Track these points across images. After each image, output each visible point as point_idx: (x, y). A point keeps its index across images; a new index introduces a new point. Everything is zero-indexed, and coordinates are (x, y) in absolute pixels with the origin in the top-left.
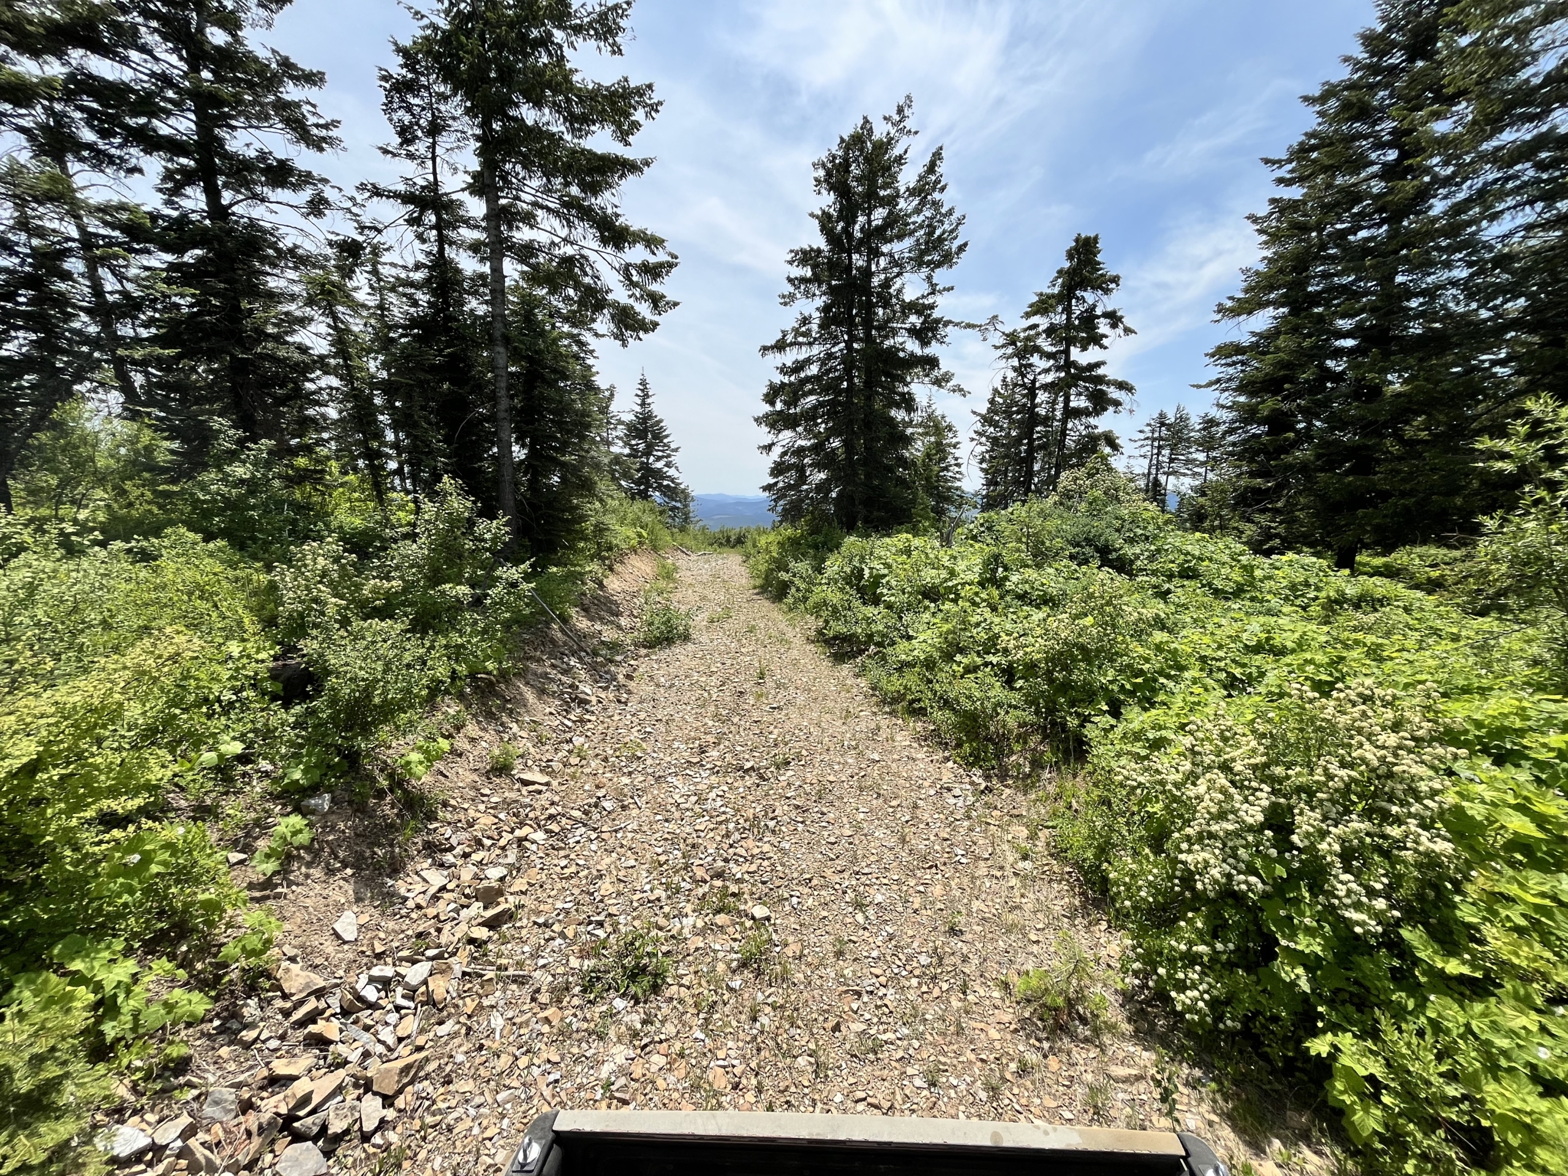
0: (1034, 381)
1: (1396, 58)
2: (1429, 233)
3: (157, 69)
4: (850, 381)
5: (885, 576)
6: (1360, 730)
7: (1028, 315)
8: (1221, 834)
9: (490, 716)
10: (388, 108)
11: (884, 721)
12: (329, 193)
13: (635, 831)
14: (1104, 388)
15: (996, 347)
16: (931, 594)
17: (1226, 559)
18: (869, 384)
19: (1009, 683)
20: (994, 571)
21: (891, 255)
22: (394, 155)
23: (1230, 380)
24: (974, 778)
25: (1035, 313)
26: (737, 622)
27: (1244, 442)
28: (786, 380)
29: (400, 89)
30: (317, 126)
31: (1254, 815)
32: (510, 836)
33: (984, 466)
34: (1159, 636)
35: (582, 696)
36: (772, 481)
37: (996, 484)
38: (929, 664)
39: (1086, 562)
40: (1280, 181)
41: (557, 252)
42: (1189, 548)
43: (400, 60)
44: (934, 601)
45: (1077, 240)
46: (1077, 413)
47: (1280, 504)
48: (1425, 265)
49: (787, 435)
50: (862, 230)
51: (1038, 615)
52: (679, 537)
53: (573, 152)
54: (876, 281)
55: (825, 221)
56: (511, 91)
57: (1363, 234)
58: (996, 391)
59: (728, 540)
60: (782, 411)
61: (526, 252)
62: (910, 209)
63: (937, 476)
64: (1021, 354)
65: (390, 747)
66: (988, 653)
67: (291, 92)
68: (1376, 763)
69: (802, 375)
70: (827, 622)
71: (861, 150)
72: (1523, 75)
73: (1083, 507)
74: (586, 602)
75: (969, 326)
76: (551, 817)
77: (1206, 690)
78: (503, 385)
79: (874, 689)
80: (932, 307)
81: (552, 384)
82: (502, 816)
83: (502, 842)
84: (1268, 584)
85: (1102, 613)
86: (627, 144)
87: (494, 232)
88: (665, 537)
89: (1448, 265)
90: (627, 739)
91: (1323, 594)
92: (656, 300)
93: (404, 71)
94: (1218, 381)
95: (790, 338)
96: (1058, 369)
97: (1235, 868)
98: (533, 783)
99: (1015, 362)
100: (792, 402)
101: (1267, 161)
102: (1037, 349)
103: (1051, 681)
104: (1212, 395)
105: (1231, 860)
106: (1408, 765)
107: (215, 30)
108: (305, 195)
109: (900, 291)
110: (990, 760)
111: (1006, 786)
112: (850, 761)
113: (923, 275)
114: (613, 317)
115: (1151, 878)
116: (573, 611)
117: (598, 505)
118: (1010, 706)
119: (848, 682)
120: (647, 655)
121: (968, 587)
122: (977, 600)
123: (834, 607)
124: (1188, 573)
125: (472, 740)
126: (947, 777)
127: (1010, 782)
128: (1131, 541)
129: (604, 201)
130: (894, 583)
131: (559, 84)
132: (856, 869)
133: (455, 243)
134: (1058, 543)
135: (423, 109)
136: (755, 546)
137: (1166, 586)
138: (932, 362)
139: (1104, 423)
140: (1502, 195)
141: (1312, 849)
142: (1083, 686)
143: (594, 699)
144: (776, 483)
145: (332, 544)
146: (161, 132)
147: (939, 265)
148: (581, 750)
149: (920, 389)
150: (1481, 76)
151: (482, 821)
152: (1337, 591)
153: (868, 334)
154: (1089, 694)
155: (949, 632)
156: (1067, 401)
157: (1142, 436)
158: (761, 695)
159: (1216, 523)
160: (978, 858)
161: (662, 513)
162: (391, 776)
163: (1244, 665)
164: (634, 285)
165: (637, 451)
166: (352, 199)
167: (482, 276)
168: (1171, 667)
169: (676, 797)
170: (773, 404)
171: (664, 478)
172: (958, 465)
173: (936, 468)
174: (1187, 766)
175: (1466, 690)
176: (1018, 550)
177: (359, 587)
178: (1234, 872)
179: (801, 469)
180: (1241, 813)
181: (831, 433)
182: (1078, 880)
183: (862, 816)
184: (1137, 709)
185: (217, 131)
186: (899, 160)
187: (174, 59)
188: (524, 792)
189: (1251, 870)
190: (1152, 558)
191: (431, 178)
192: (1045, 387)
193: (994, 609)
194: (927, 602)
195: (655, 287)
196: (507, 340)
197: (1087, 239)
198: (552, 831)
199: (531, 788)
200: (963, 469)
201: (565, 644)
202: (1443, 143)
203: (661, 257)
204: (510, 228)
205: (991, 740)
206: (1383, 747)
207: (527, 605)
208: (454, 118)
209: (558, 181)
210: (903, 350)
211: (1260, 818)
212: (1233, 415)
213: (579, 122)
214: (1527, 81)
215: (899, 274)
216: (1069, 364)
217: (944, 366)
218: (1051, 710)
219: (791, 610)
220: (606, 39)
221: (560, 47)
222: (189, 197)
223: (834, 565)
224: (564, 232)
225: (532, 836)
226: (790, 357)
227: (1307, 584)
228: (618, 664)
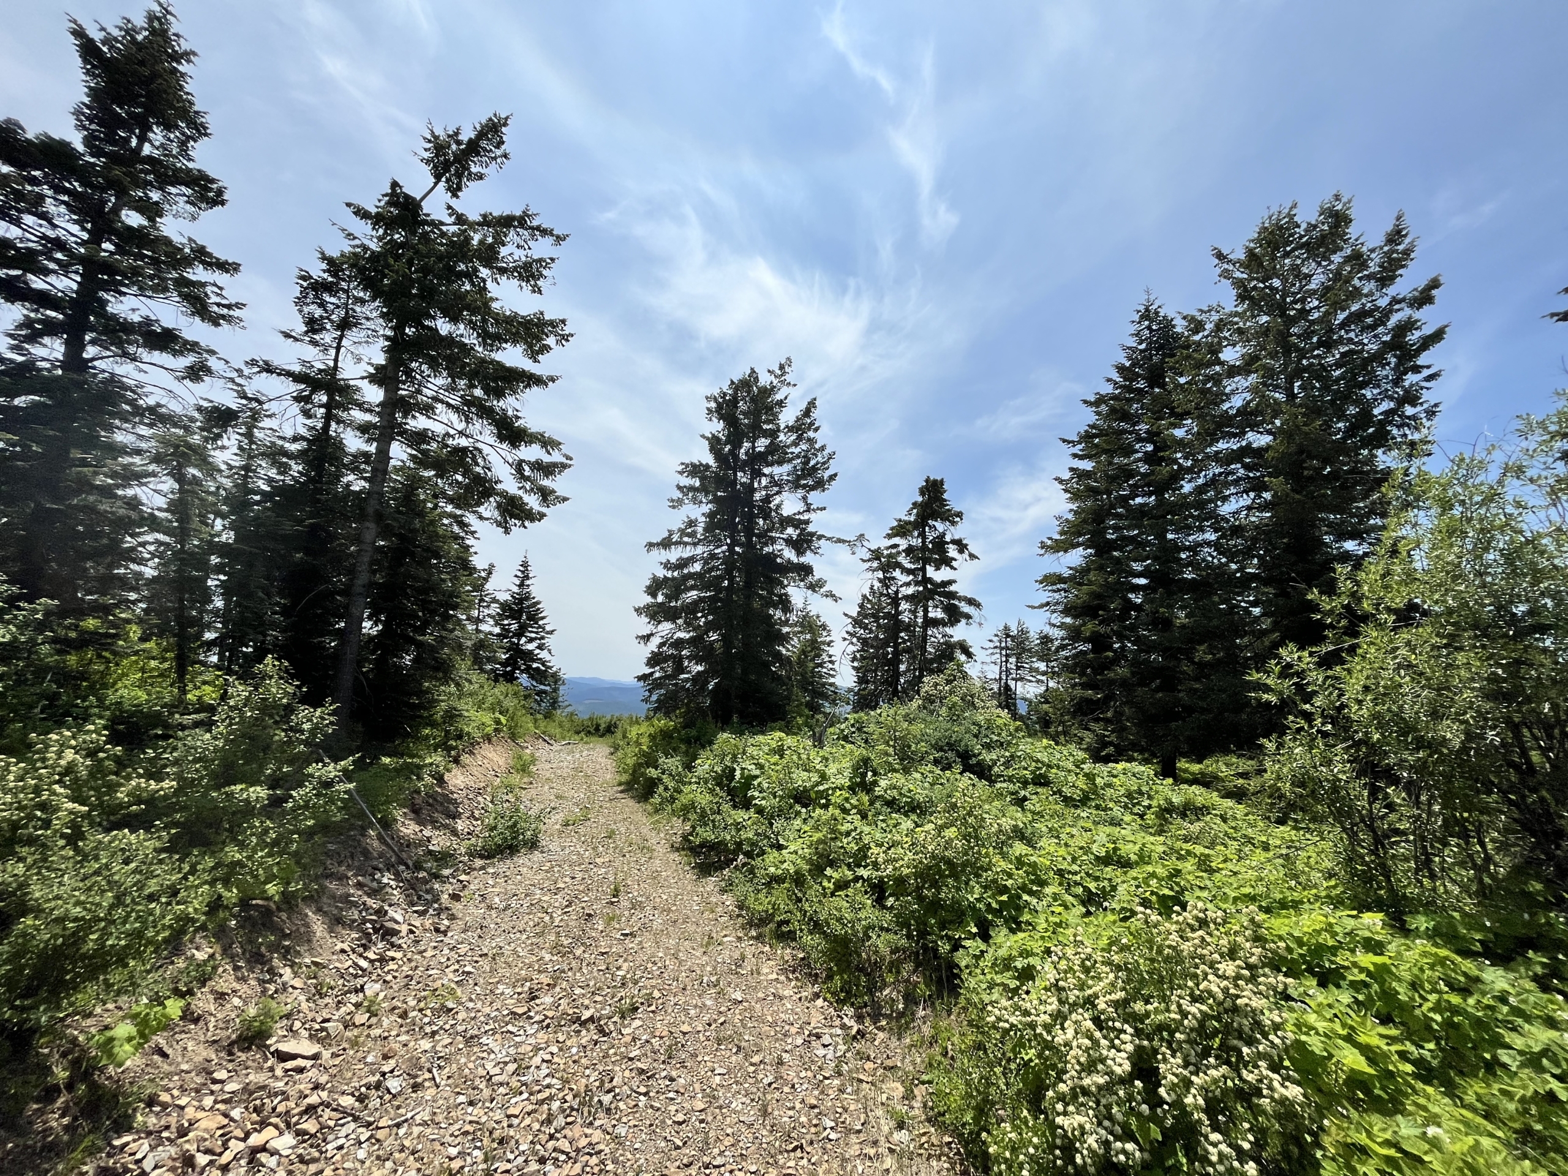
0: (897, 592)
1: (1141, 384)
2: (1183, 504)
3: (51, 233)
4: (731, 580)
5: (757, 777)
6: (1202, 957)
7: (889, 536)
8: (1093, 1089)
9: (257, 959)
10: (300, 301)
11: (749, 948)
12: (213, 363)
13: (425, 1124)
14: (956, 602)
15: (863, 561)
16: (803, 798)
17: (1071, 766)
18: (749, 584)
19: (880, 901)
20: (864, 775)
21: (772, 476)
22: (296, 339)
23: (1057, 603)
24: (846, 1020)
25: (895, 535)
26: (595, 827)
27: (1075, 656)
28: (669, 575)
29: (315, 289)
30: (218, 305)
31: (1122, 1065)
32: (241, 1146)
33: (856, 664)
34: (1019, 848)
35: (390, 925)
36: (648, 671)
37: (867, 682)
38: (798, 880)
39: (948, 767)
40: (1075, 456)
41: (450, 442)
42: (1039, 756)
43: (324, 266)
44: (805, 806)
45: (927, 481)
46: (935, 623)
47: (1109, 714)
48: (1187, 529)
49: (666, 627)
50: (747, 453)
51: (907, 824)
52: (542, 724)
53: (483, 361)
54: (757, 496)
55: (714, 443)
56: (429, 306)
57: (1139, 500)
58: (864, 597)
59: (597, 729)
60: (662, 604)
61: (419, 438)
62: (789, 442)
63: (812, 672)
64: (884, 568)
65: (90, 1015)
66: (859, 866)
67: (198, 273)
68: (1220, 996)
69: (686, 571)
70: (693, 827)
71: (749, 392)
72: (1225, 406)
73: (944, 711)
74: (418, 800)
75: (839, 541)
76: (311, 1110)
77: (1066, 908)
78: (366, 559)
79: (740, 908)
80: (807, 522)
81: (424, 563)
82: (236, 1113)
83: (227, 1157)
84: (1109, 792)
85: (965, 823)
86: (536, 361)
87: (386, 417)
88: (527, 723)
89: (1201, 530)
90: (438, 984)
91: (1154, 803)
92: (546, 495)
93: (325, 275)
94: (1048, 604)
95: (675, 538)
96: (917, 583)
97: (1111, 1133)
98: (294, 1057)
99: (880, 575)
100: (674, 595)
101: (1064, 441)
102: (899, 565)
103: (920, 899)
104: (1044, 615)
105: (1106, 1123)
106: (1248, 998)
107: (132, 213)
108: (187, 360)
109: (779, 506)
110: (862, 996)
111: (879, 1029)
112: (709, 1003)
113: (799, 496)
114: (499, 506)
115: (1031, 1150)
116: (398, 814)
117: (453, 688)
118: (882, 929)
119: (713, 899)
120: (483, 868)
121: (838, 793)
122: (848, 806)
123: (703, 810)
124: (1041, 781)
125: (221, 997)
126: (816, 1019)
127: (884, 1023)
128: (988, 747)
129: (508, 404)
130: (766, 785)
131: (479, 308)
132: (706, 1159)
133: (343, 422)
134: (923, 747)
135: (338, 307)
136: (624, 737)
137: (1023, 793)
138: (806, 570)
139: (958, 632)
140: (1227, 484)
141: (1178, 1104)
142: (950, 906)
143: (404, 929)
144: (652, 674)
145: (95, 732)
146: (34, 286)
147: (813, 488)
148: (372, 1002)
149: (796, 594)
150: (1197, 404)
151: (203, 1124)
152: (1166, 799)
153: (749, 540)
154: (957, 915)
155: (820, 841)
156: (926, 611)
157: (992, 645)
158: (612, 919)
159: (1060, 729)
160: (849, 1131)
161: (526, 697)
162: (75, 1064)
163: (1097, 879)
164: (527, 479)
165: (508, 631)
166: (239, 371)
167: (366, 455)
168: (1032, 882)
169: (489, 1066)
170: (654, 596)
171: (534, 661)
172: (832, 662)
173: (812, 665)
174: (1053, 1005)
175: (1283, 905)
176: (887, 754)
177: (113, 788)
178: (1111, 1138)
179: (678, 661)
180: (1109, 1062)
181: (710, 626)
182: (958, 1153)
183: (718, 1079)
184: (1004, 931)
185: (101, 294)
186: (781, 404)
187: (75, 229)
188: (279, 1072)
189: (1128, 1136)
190: (1007, 764)
191: (331, 364)
192: (907, 598)
193: (864, 816)
194: (798, 807)
195: (546, 482)
196: (379, 517)
197: (935, 481)
198: (305, 1133)
199: (290, 1065)
200: (836, 666)
201: (381, 855)
202: (1181, 444)
203: (556, 457)
204: (405, 416)
205: (862, 970)
206: (1226, 978)
207: (340, 809)
208: (368, 319)
209: (462, 383)
210: (781, 556)
211: (1127, 1067)
212: (1062, 633)
213: (491, 339)
214: (1226, 412)
215: (778, 493)
216: (926, 580)
217: (818, 574)
218: (923, 934)
219: (657, 811)
220: (528, 281)
221: (484, 281)
222: (45, 346)
223: (706, 764)
224: (461, 426)
225: (274, 1144)
226: (674, 554)
227: (1141, 793)
228: (443, 880)
